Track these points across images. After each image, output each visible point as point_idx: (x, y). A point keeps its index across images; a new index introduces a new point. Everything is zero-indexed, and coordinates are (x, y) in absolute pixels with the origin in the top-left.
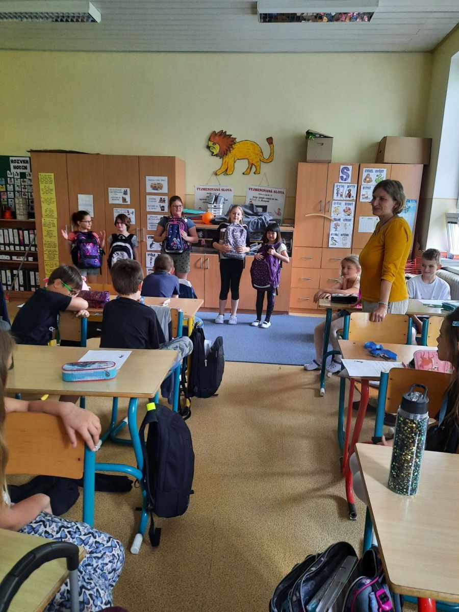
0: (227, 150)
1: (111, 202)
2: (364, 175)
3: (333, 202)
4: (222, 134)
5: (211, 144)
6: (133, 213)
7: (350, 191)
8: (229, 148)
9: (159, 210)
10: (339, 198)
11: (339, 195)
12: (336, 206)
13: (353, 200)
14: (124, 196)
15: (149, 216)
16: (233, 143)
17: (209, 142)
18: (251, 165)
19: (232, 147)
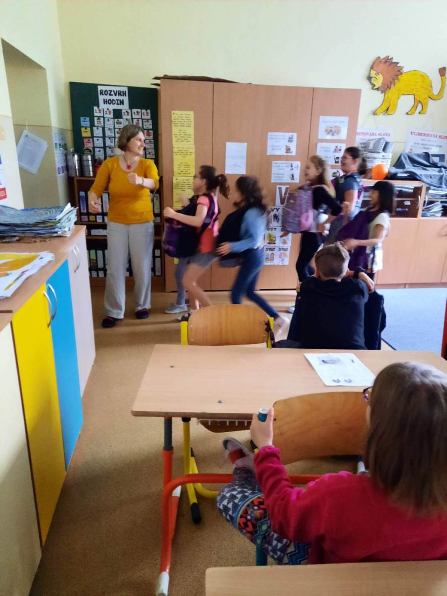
0: (391, 83)
1: (270, 152)
4: (388, 61)
5: (373, 73)
6: (297, 168)
8: (394, 80)
9: (332, 162)
14: (289, 144)
16: (399, 73)
17: (372, 71)
18: (417, 102)
19: (398, 80)
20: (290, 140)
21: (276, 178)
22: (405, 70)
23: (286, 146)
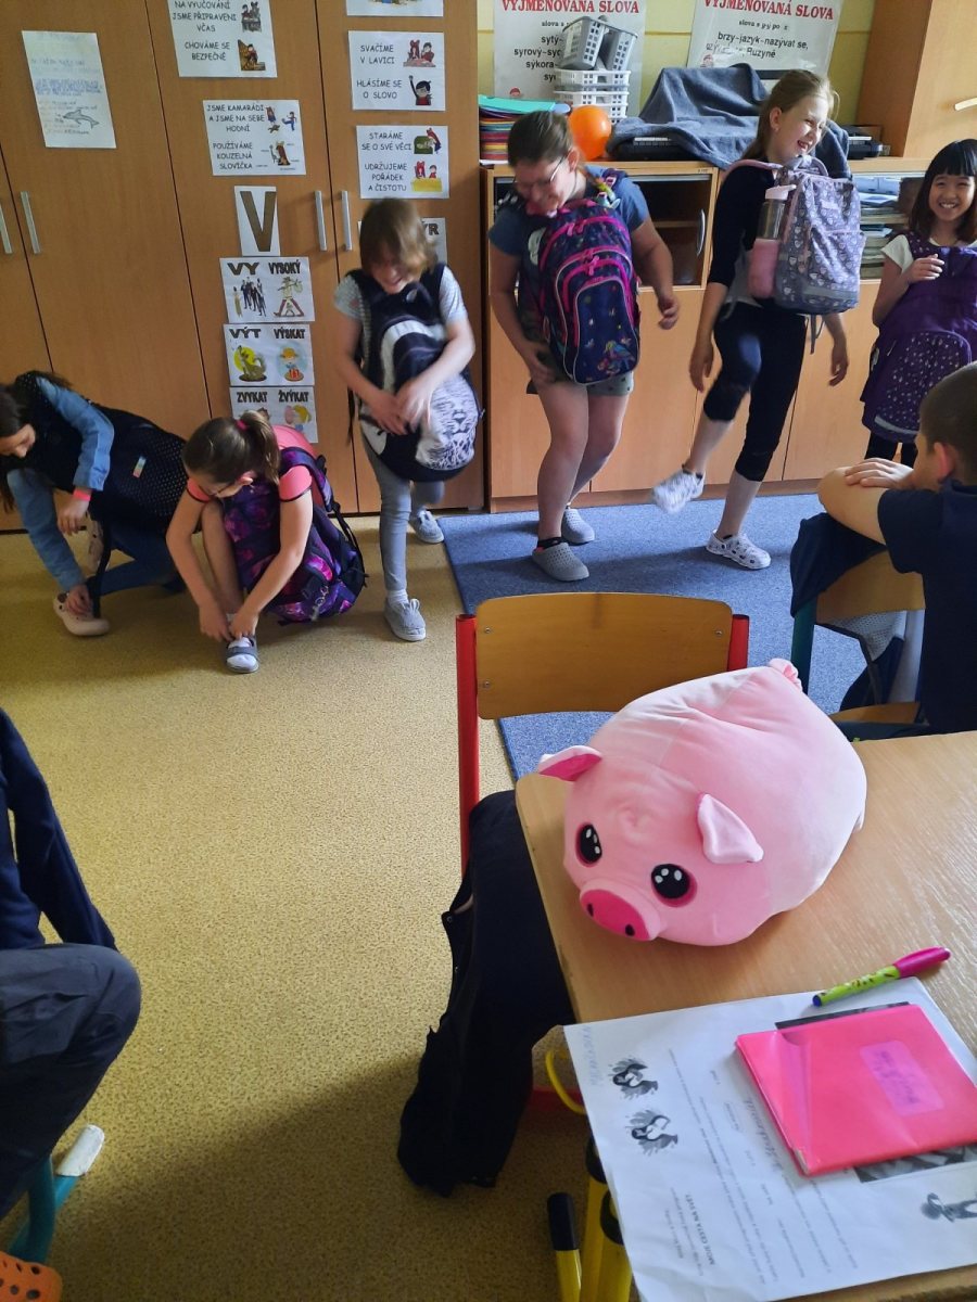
1: (187, 68)
6: (291, 122)
9: (406, 101)
14: (249, 38)
15: (364, 132)
20: (250, 22)
21: (227, 162)
23: (240, 43)
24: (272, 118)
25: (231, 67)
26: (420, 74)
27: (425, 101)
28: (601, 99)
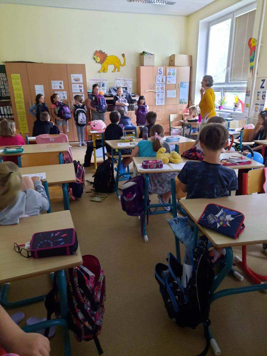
1: (53, 88)
2: (168, 72)
3: (156, 84)
4: (101, 52)
5: (95, 57)
6: (65, 94)
7: (163, 79)
9: (79, 92)
10: (159, 82)
11: (159, 81)
12: (158, 86)
13: (164, 83)
17: (95, 56)
18: (116, 67)
19: (106, 59)
20: (61, 83)
22: (108, 55)
23: (60, 86)
24: (63, 93)
25: (59, 88)
26: (80, 88)
27: (81, 91)
28: (103, 91)
